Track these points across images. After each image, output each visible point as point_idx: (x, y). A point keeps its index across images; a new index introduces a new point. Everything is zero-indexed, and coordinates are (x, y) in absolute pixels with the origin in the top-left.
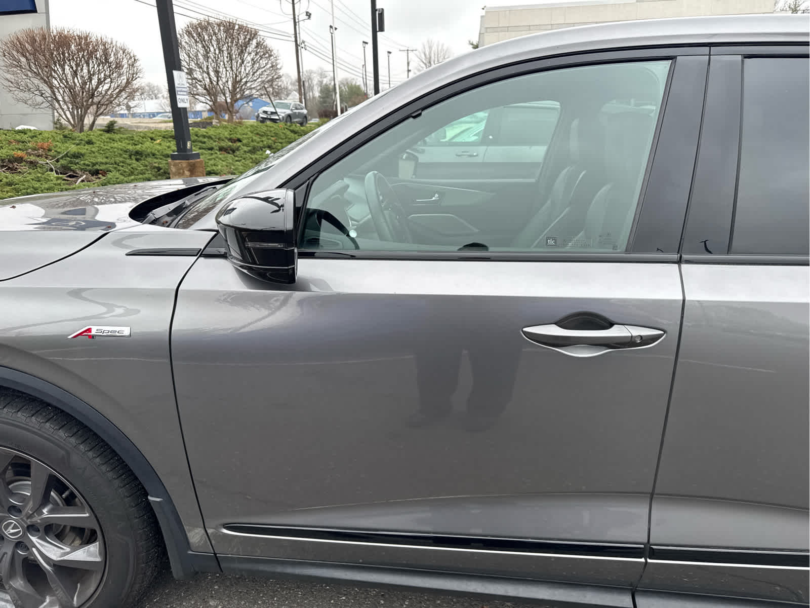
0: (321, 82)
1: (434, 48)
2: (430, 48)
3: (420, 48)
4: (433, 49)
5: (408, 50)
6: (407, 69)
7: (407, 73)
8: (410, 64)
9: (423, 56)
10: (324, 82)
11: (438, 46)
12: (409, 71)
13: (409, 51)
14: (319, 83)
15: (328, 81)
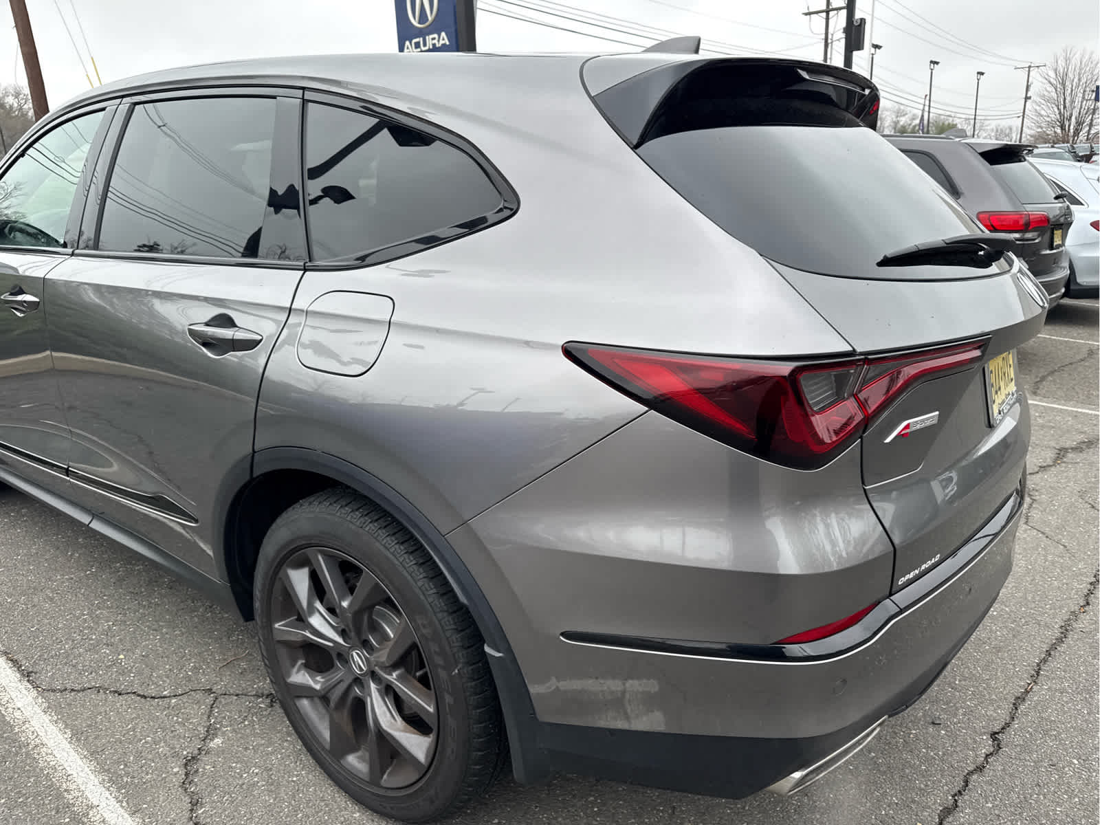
0: (896, 123)
1: (1075, 61)
2: (1067, 60)
3: (1050, 62)
4: (1073, 61)
5: (1030, 67)
6: (1024, 96)
7: (1024, 100)
8: (1031, 89)
9: (1052, 74)
10: (901, 123)
11: (1083, 56)
12: (1027, 98)
13: (1031, 69)
14: (892, 124)
15: (908, 120)
